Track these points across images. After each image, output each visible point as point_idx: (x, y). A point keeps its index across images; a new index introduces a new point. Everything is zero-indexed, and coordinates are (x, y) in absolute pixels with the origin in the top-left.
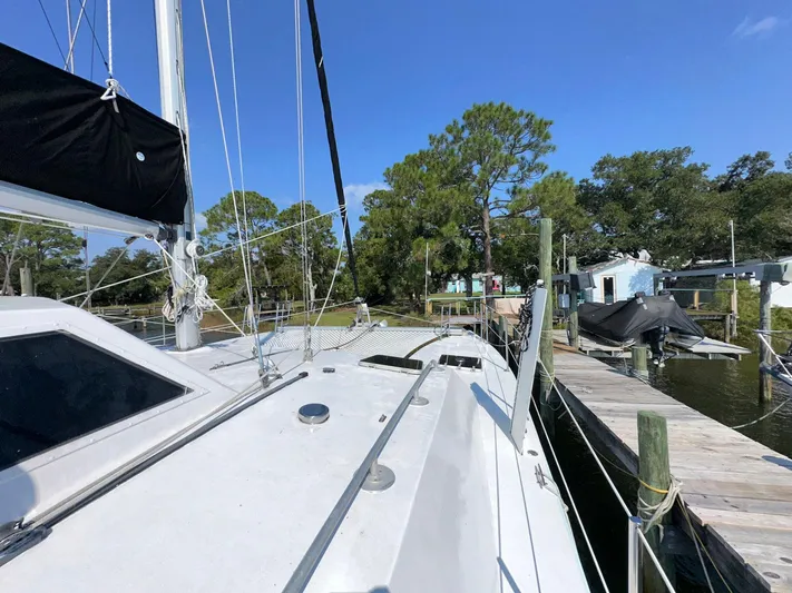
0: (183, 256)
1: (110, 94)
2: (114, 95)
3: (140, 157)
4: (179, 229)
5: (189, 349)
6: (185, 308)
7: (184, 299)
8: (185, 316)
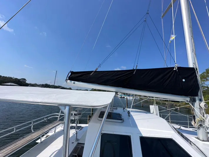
0: (199, 107)
1: (176, 68)
2: (177, 68)
3: (184, 80)
4: (197, 98)
5: (203, 141)
6: (201, 125)
7: (200, 122)
8: (201, 128)
